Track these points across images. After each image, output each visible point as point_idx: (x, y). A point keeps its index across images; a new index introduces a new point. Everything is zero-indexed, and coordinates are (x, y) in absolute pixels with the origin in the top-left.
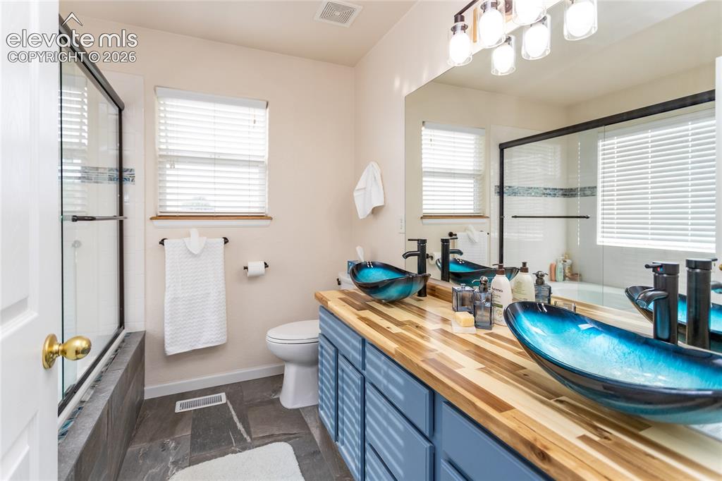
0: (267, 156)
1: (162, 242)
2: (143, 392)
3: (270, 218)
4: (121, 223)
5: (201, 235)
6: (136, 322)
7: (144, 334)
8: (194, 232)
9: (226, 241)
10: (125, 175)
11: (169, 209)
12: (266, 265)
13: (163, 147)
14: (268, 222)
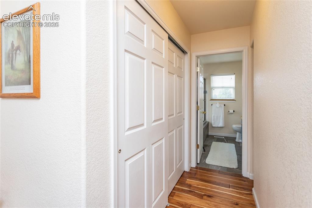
0: (234, 86)
1: (212, 105)
2: (208, 133)
3: (235, 100)
4: (205, 101)
5: (219, 104)
6: (207, 120)
7: (209, 122)
8: (218, 103)
9: (225, 105)
10: (206, 92)
11: (213, 98)
12: (234, 111)
13: (212, 86)
14: (235, 101)
